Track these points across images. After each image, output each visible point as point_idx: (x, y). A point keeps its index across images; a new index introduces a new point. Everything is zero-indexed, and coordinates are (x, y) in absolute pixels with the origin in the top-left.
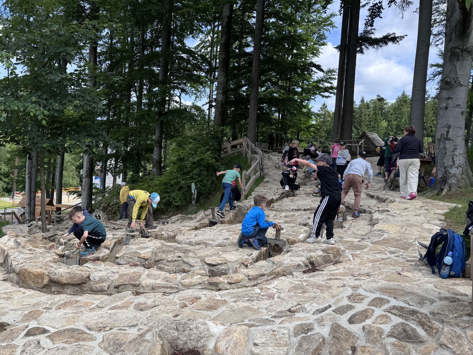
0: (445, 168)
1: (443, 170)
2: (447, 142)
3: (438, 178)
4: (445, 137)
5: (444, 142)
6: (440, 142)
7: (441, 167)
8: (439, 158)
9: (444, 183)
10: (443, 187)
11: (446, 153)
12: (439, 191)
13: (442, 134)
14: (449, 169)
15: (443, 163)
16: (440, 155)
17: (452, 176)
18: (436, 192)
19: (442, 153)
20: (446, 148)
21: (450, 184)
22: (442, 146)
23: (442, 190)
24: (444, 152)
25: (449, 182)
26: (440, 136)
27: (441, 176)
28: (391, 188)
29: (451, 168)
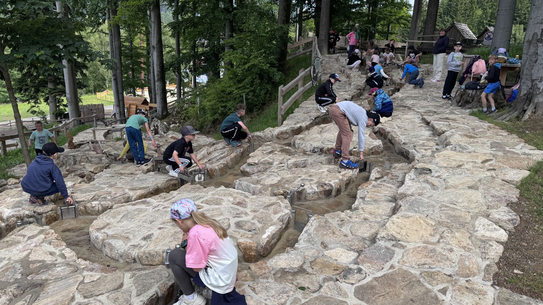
0: (533, 81)
1: (530, 84)
2: (541, 45)
3: (521, 95)
4: (539, 37)
5: (535, 45)
6: (530, 45)
7: (527, 79)
8: (526, 67)
9: (528, 102)
10: (526, 107)
11: (537, 60)
12: (520, 113)
13: (535, 34)
14: (537, 83)
15: (531, 75)
16: (527, 63)
17: (540, 93)
18: (516, 114)
19: (531, 60)
20: (537, 54)
21: (537, 103)
22: (532, 50)
23: (525, 111)
24: (534, 59)
25: (536, 101)
26: (531, 36)
27: (525, 92)
28: (460, 104)
29: (540, 82)
